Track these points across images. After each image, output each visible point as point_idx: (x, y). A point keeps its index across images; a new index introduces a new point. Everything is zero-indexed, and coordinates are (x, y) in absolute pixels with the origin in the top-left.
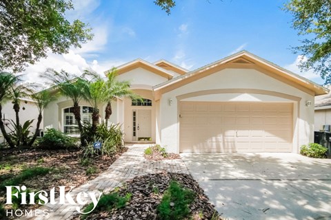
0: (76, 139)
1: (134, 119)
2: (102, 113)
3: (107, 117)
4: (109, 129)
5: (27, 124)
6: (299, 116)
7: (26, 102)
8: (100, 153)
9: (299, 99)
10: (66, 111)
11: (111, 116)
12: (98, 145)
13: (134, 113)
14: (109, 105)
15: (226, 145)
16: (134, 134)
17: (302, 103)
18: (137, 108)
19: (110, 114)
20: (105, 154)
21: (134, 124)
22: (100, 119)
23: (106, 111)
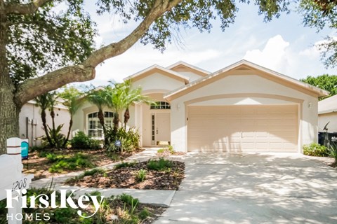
0: (99, 141)
1: (153, 122)
2: (122, 118)
3: (126, 121)
4: (127, 131)
5: (59, 128)
6: (302, 119)
7: (59, 109)
8: (120, 150)
9: (301, 101)
10: (90, 116)
11: (129, 120)
12: (118, 143)
13: (153, 117)
14: (127, 110)
15: (232, 146)
16: (153, 139)
17: (305, 104)
18: (155, 112)
19: (129, 118)
20: (124, 151)
21: (153, 128)
22: (120, 123)
23: (125, 116)
